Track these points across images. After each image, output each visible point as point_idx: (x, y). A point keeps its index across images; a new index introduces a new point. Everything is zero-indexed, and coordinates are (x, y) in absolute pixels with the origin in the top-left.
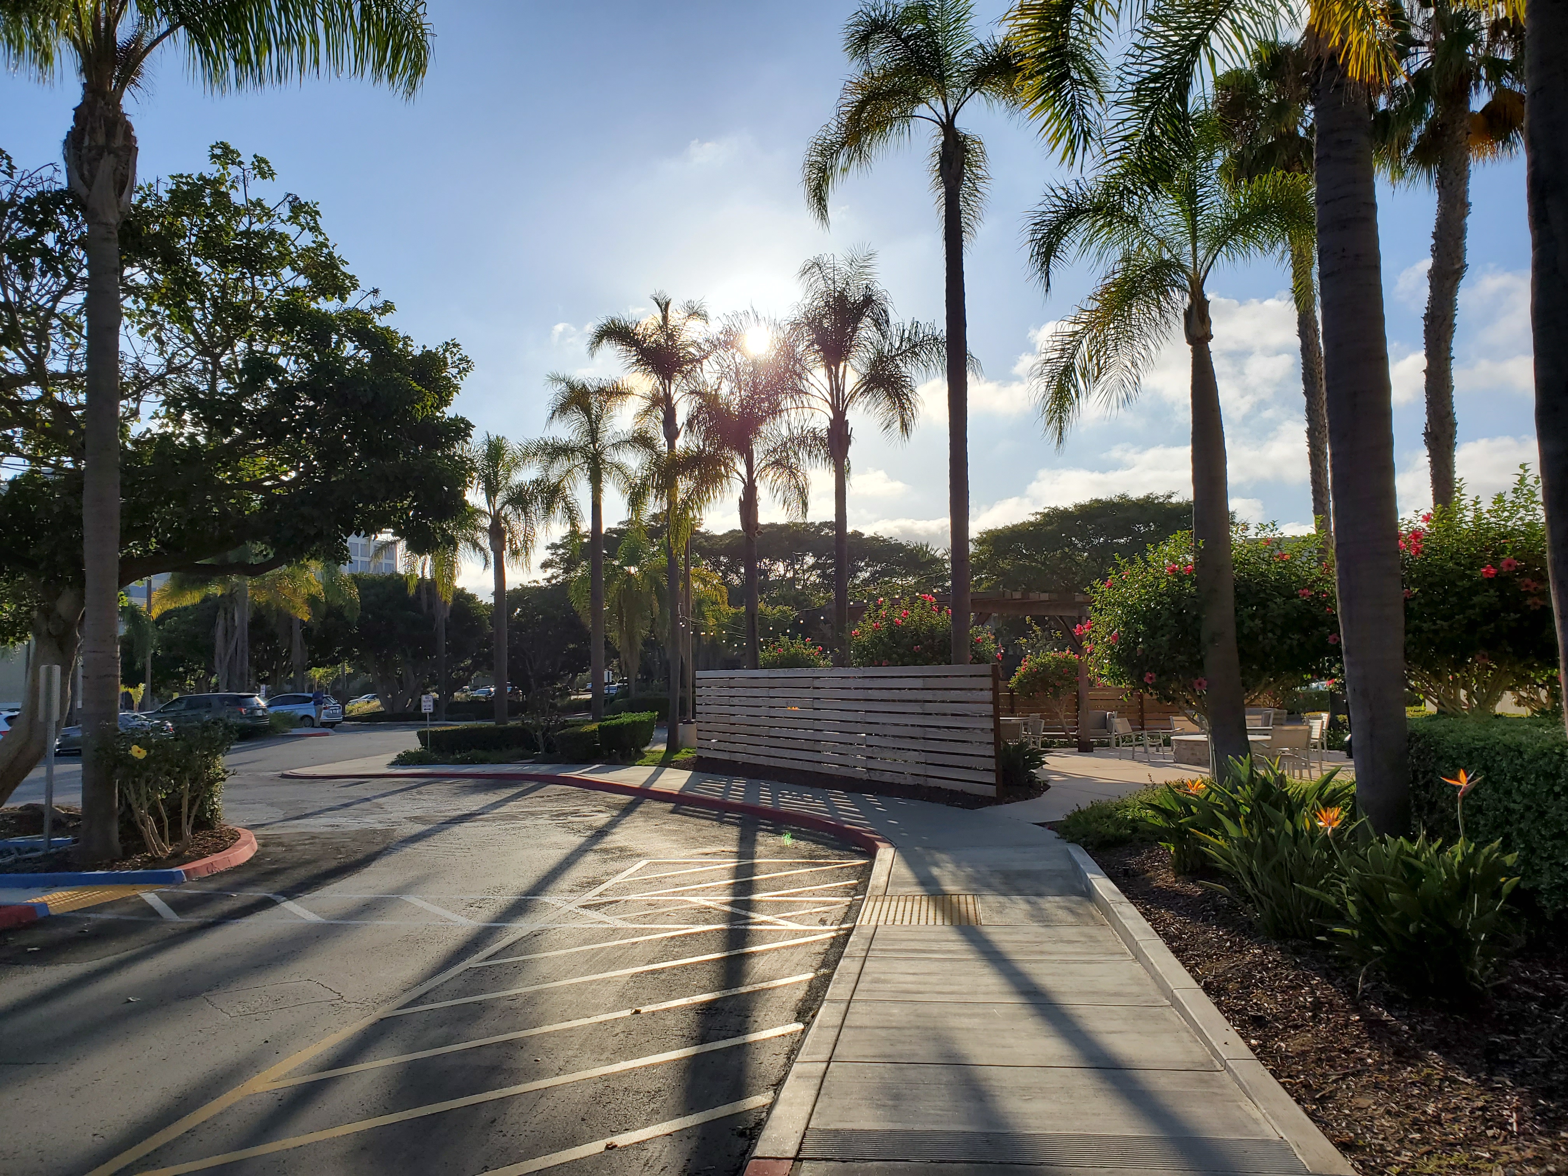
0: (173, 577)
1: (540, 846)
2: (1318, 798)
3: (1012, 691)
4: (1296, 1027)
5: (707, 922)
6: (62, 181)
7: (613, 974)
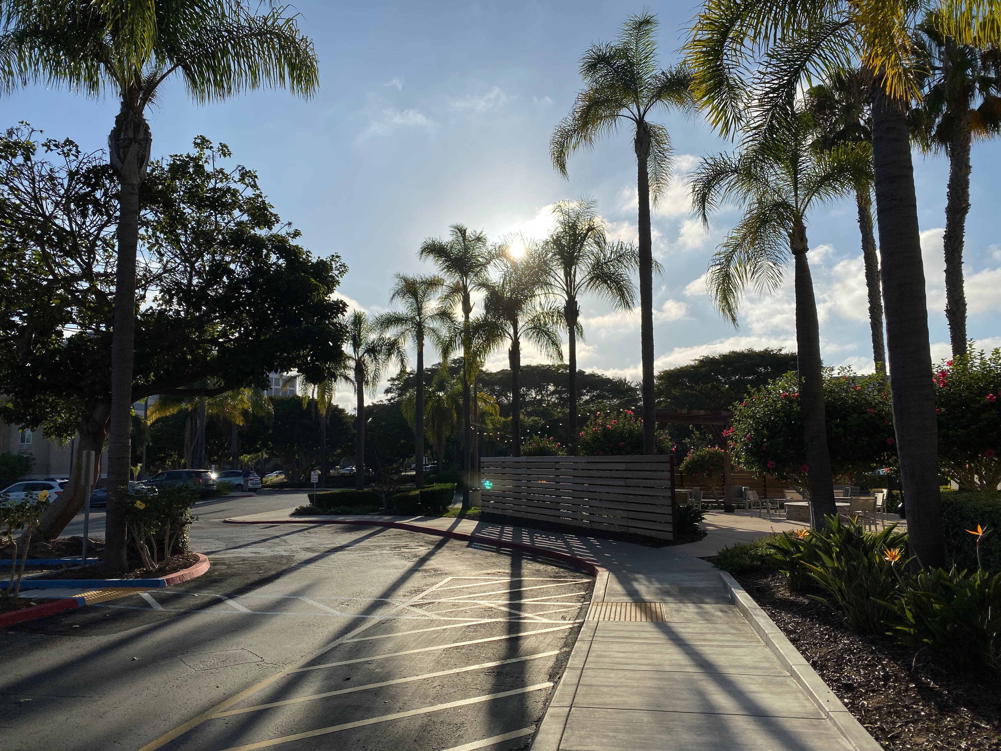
0: (160, 398)
1: (384, 567)
2: (884, 542)
3: (681, 472)
4: (873, 691)
5: (490, 617)
6: (107, 160)
7: (432, 648)
